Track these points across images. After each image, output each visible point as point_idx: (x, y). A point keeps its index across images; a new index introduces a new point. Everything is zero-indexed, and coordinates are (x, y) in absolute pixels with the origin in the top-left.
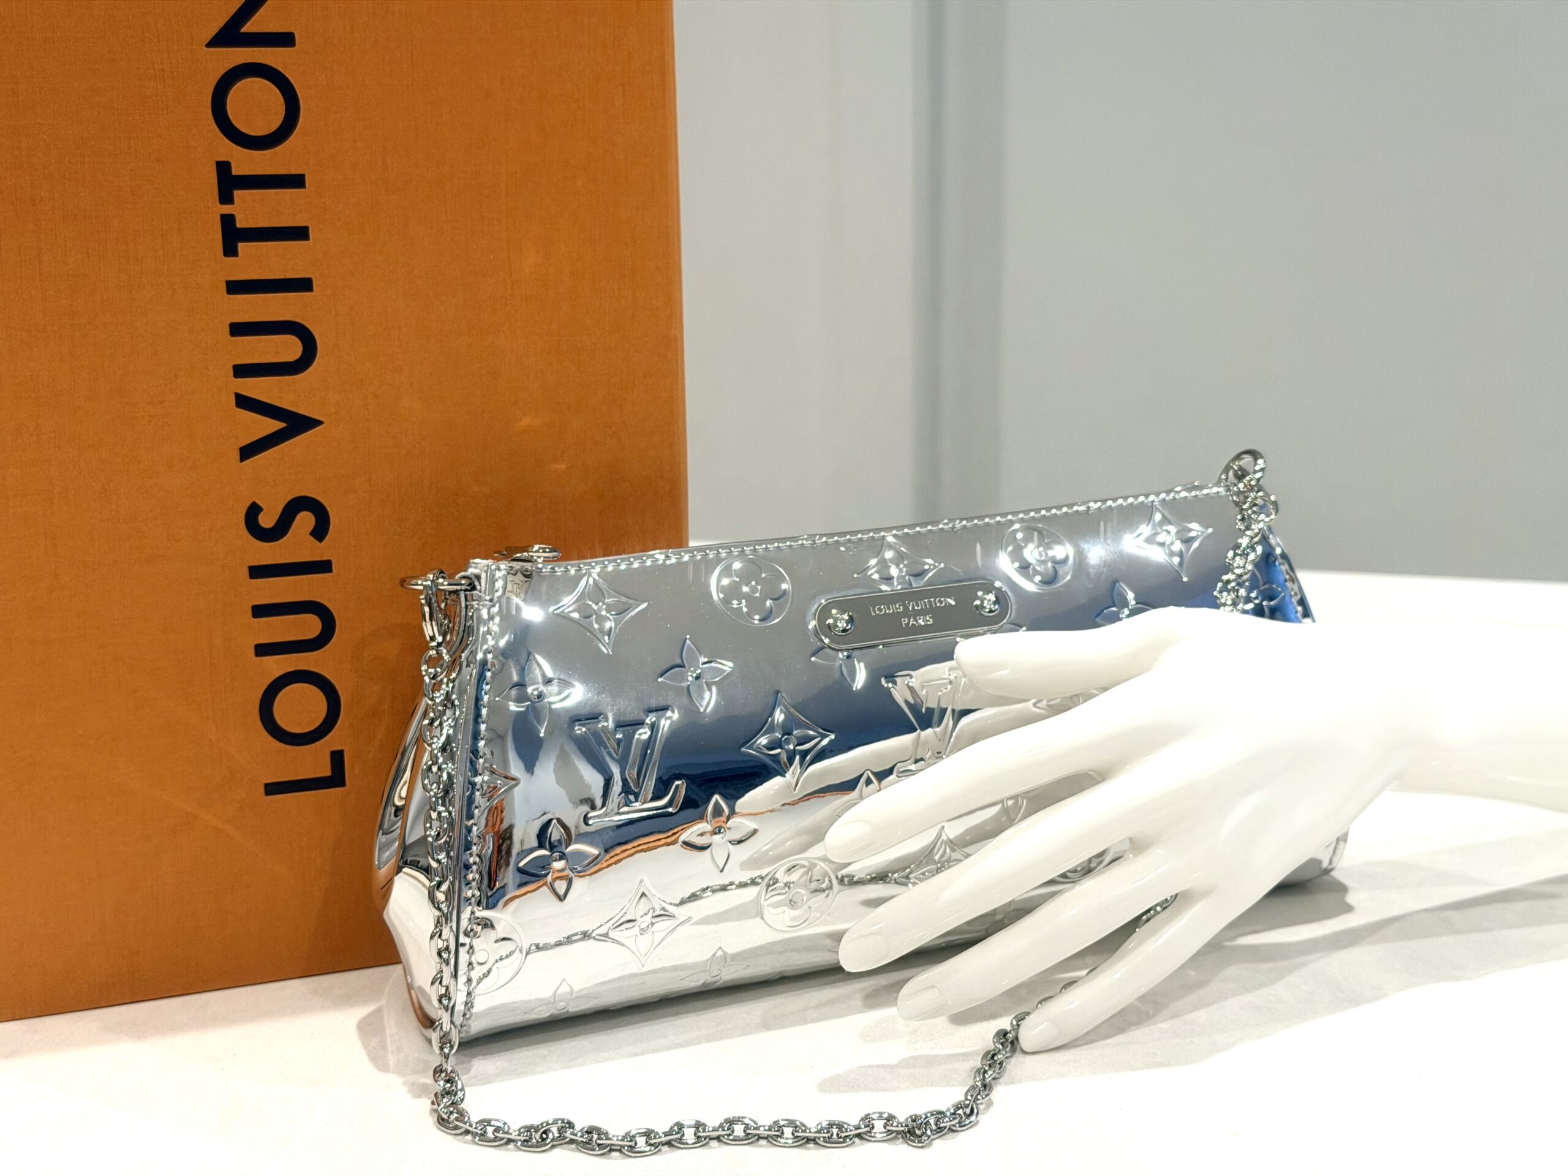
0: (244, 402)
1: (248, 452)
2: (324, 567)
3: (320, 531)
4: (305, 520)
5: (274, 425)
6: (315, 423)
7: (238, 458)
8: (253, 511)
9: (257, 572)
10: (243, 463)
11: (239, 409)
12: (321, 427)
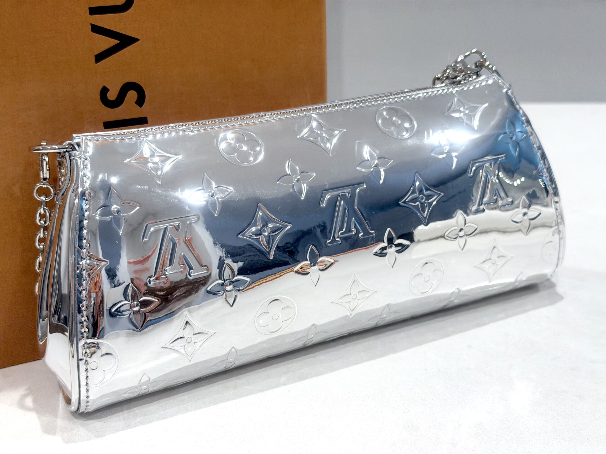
0: (96, 29)
1: (100, 57)
2: (143, 120)
3: (140, 101)
4: (132, 95)
5: (114, 42)
6: (136, 40)
7: (94, 61)
8: (104, 91)
9: (107, 125)
10: (97, 64)
11: (93, 34)
12: (139, 42)
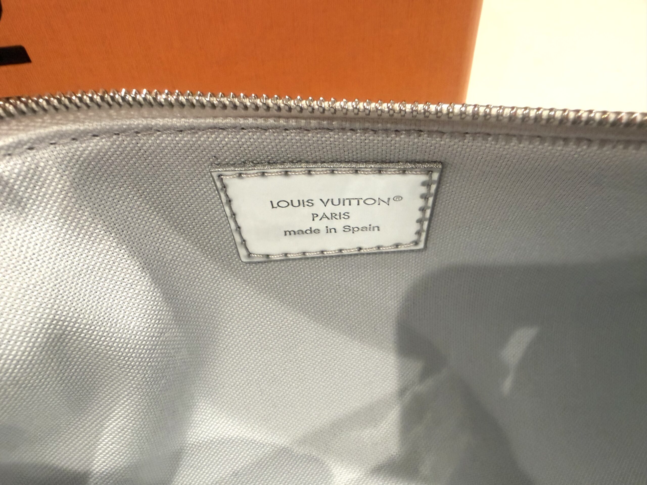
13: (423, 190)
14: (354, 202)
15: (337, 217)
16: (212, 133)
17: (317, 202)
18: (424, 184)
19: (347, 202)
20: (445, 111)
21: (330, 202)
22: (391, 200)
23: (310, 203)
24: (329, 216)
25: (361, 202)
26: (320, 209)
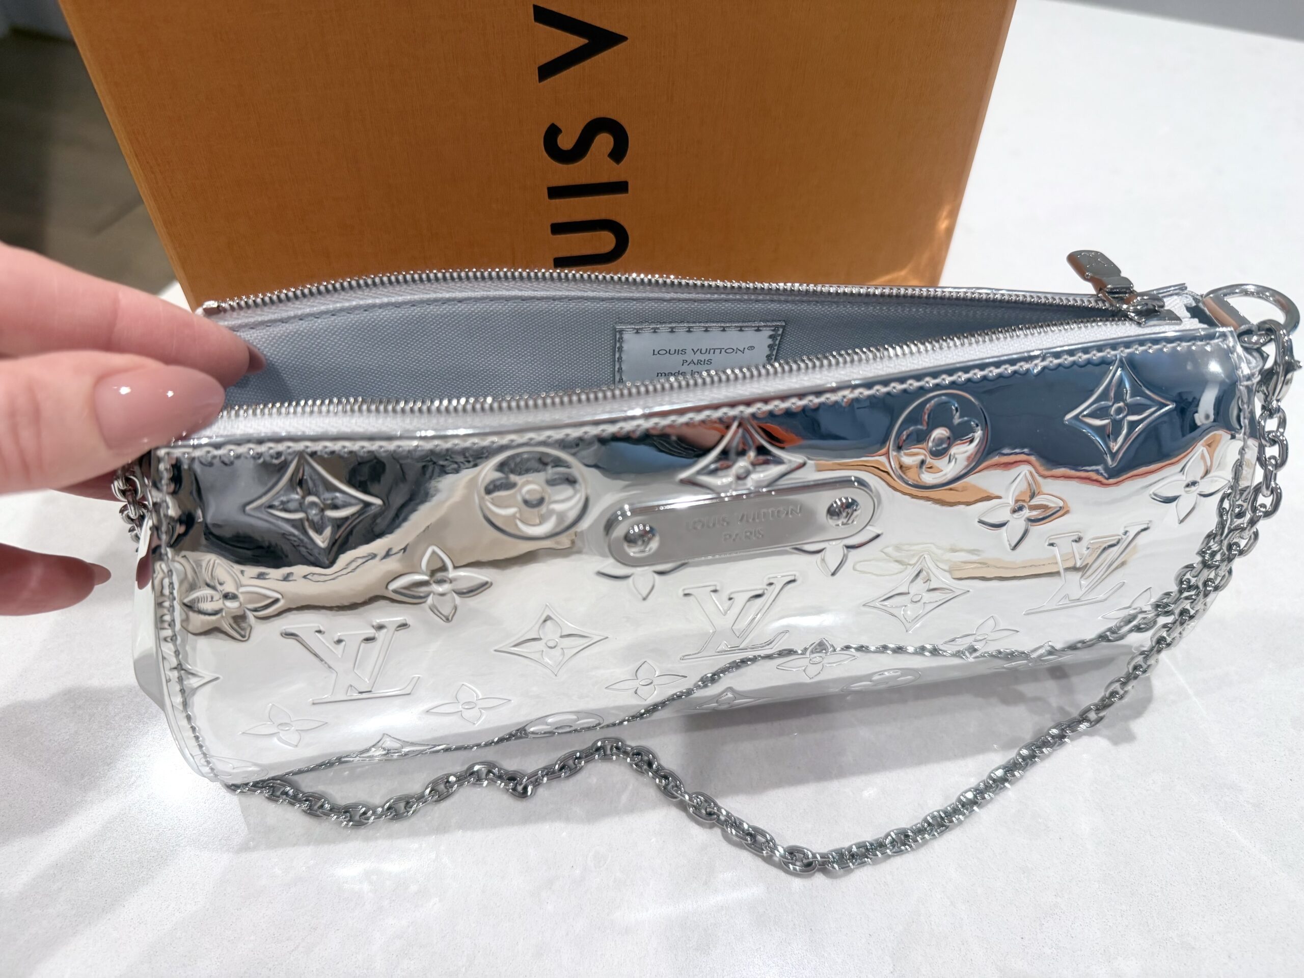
1: (547, 71)
2: (620, 187)
3: (618, 154)
5: (576, 42)
6: (619, 39)
7: (537, 78)
8: (553, 133)
9: (555, 192)
11: (538, 24)
12: (626, 43)
13: (770, 341)
14: (718, 351)
15: (702, 363)
16: (625, 302)
17: (689, 351)
18: (771, 337)
19: (712, 351)
20: (781, 288)
21: (699, 351)
22: (746, 350)
23: (684, 351)
24: (696, 362)
25: (723, 351)
26: (690, 356)
